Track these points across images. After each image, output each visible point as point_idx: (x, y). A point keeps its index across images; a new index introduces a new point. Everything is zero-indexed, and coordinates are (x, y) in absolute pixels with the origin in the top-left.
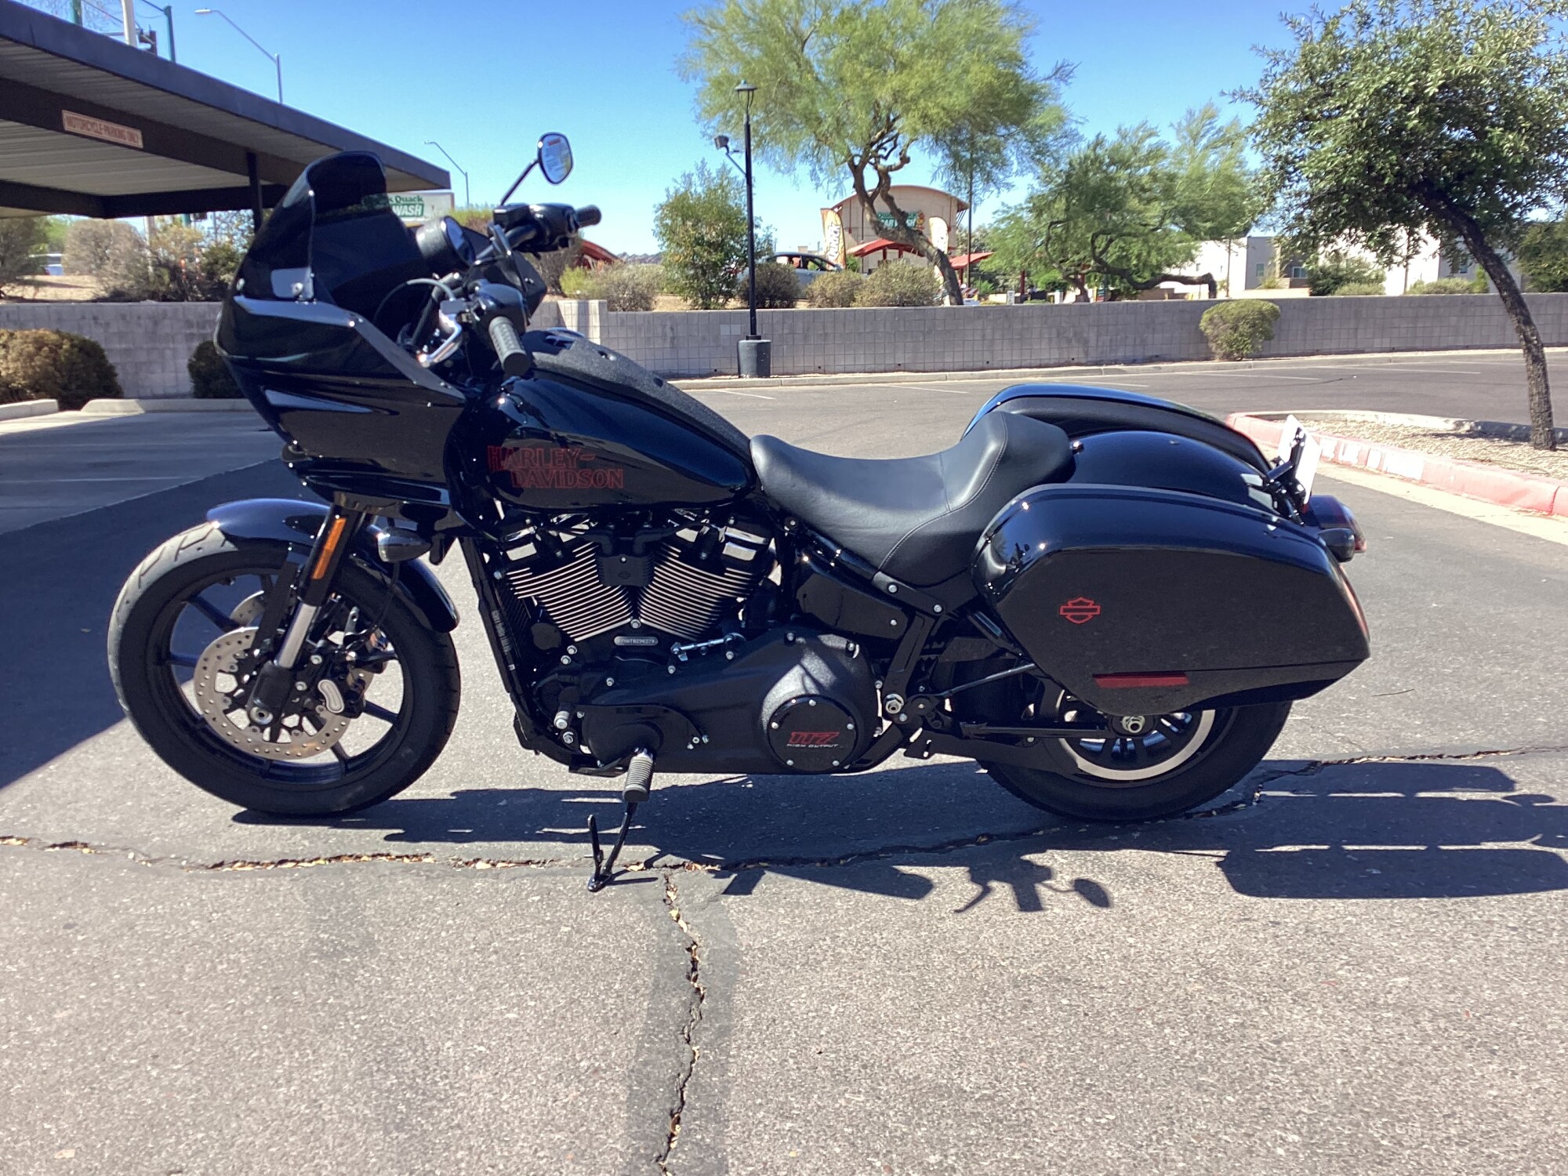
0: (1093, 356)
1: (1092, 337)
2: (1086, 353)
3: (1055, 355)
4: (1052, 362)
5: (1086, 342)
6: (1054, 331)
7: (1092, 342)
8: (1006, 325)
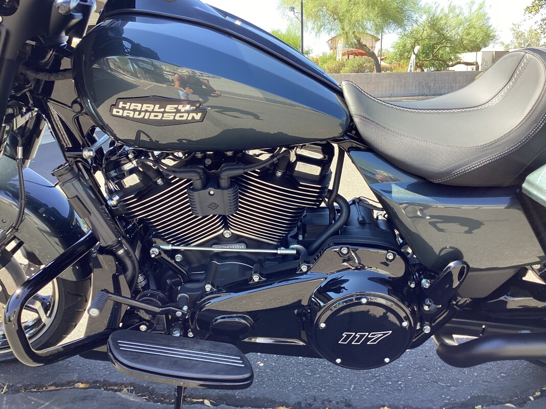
0: (432, 92)
1: (432, 85)
2: (430, 91)
3: (417, 92)
4: (416, 95)
5: (430, 87)
6: (417, 82)
7: (432, 87)
8: (399, 80)
